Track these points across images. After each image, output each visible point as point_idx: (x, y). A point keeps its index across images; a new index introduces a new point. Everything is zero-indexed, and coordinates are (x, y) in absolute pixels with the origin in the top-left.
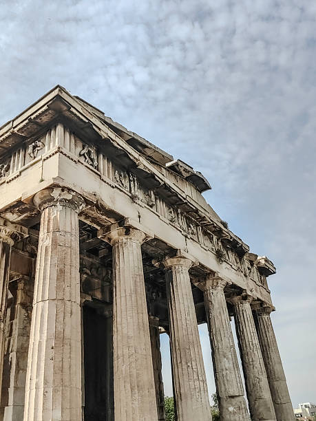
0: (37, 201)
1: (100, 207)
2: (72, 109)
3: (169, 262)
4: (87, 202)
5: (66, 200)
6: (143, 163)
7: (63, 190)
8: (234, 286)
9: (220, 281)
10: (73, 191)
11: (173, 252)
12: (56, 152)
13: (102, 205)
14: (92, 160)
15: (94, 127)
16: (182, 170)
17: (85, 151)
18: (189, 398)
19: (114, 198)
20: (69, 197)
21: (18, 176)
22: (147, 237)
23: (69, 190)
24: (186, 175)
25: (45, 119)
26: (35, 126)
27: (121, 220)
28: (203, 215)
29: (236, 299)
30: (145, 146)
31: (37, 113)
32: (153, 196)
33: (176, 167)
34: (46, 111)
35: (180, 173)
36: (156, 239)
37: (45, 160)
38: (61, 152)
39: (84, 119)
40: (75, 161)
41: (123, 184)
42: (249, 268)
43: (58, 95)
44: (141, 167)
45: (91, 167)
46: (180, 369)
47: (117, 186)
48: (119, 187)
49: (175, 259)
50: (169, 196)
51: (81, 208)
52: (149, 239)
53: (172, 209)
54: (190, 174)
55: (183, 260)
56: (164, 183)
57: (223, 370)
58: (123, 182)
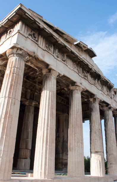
0: (7, 54)
2: (26, 14)
3: (71, 88)
4: (30, 55)
5: (19, 54)
6: (61, 41)
7: (18, 49)
8: (104, 102)
9: (97, 99)
10: (23, 50)
11: (73, 83)
12: (17, 33)
13: (38, 58)
14: (35, 38)
15: (37, 23)
16: (82, 46)
18: (74, 150)
19: (44, 55)
20: (20, 52)
21: (2, 44)
22: (59, 74)
23: (21, 49)
24: (84, 49)
27: (47, 65)
28: (91, 67)
29: (105, 109)
30: (63, 34)
32: (65, 56)
33: (79, 45)
35: (81, 48)
36: (64, 76)
37: (12, 36)
38: (19, 33)
39: (32, 19)
40: (26, 37)
41: (50, 50)
42: (113, 95)
43: (20, 8)
44: (60, 42)
45: (34, 40)
46: (71, 137)
47: (47, 50)
48: (48, 51)
49: (74, 87)
50: (74, 57)
51: (26, 58)
52: (61, 76)
53: (75, 63)
54: (86, 49)
55: (78, 87)
56: (71, 51)
57: (94, 139)
58: (50, 49)
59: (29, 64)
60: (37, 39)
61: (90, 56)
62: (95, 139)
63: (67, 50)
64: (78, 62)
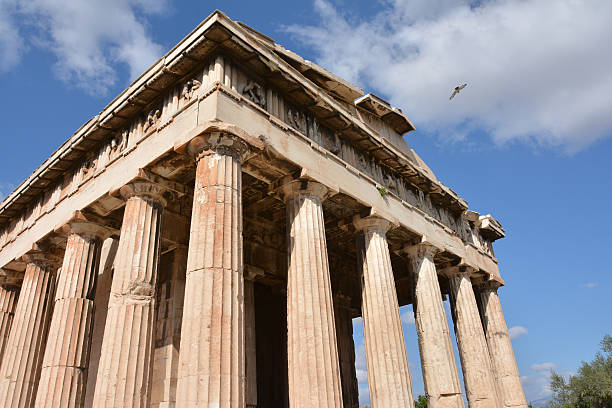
0: (192, 149)
1: (268, 154)
2: (234, 38)
3: (360, 224)
4: (252, 148)
5: (225, 147)
6: (325, 99)
7: (222, 135)
8: (447, 254)
9: (428, 248)
10: (235, 136)
11: (364, 210)
12: (214, 90)
13: (271, 153)
14: (259, 98)
15: (262, 59)
16: (375, 106)
17: (250, 87)
18: (387, 396)
19: (287, 144)
20: (230, 143)
21: (171, 122)
22: (330, 191)
23: (230, 135)
24: (381, 113)
25: (202, 52)
26: (190, 61)
27: (296, 170)
28: (404, 164)
29: (451, 271)
30: (327, 79)
31: (192, 46)
32: (338, 140)
33: (368, 103)
34: (202, 42)
35: (374, 111)
36: (342, 195)
37: (201, 100)
38: (220, 90)
39: (249, 49)
40: (237, 100)
41: (298, 126)
42: (468, 231)
43: (216, 22)
44: (321, 104)
45: (257, 107)
46: (375, 359)
47: (291, 128)
48: (293, 130)
49: (368, 221)
50: (360, 140)
51: (244, 156)
52: (332, 195)
53: (362, 157)
54: (387, 112)
55: (378, 220)
56: (353, 124)
57: (432, 361)
58: (298, 123)
59: (248, 170)
60: (263, 101)
61: (397, 132)
62: (434, 359)
63: (340, 122)
64: (371, 151)
